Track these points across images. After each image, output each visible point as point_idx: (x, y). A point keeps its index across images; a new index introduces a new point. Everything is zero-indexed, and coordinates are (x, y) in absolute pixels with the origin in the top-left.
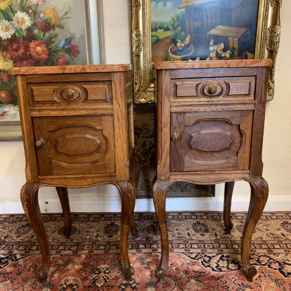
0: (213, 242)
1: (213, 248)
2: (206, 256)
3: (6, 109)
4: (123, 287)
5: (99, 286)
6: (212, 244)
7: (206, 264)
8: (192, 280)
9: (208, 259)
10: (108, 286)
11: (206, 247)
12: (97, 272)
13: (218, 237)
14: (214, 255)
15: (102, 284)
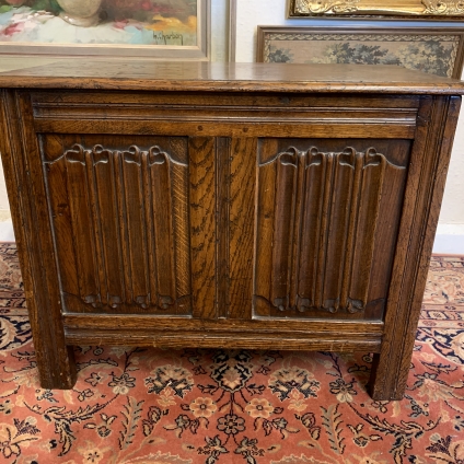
0: (443, 308)
1: (448, 318)
2: (436, 334)
3: (16, 19)
4: (285, 389)
5: (232, 385)
6: (443, 312)
7: (445, 351)
8: (426, 381)
9: (443, 340)
10: (251, 387)
11: (432, 316)
12: (223, 357)
13: (451, 299)
14: (454, 332)
15: (237, 382)
